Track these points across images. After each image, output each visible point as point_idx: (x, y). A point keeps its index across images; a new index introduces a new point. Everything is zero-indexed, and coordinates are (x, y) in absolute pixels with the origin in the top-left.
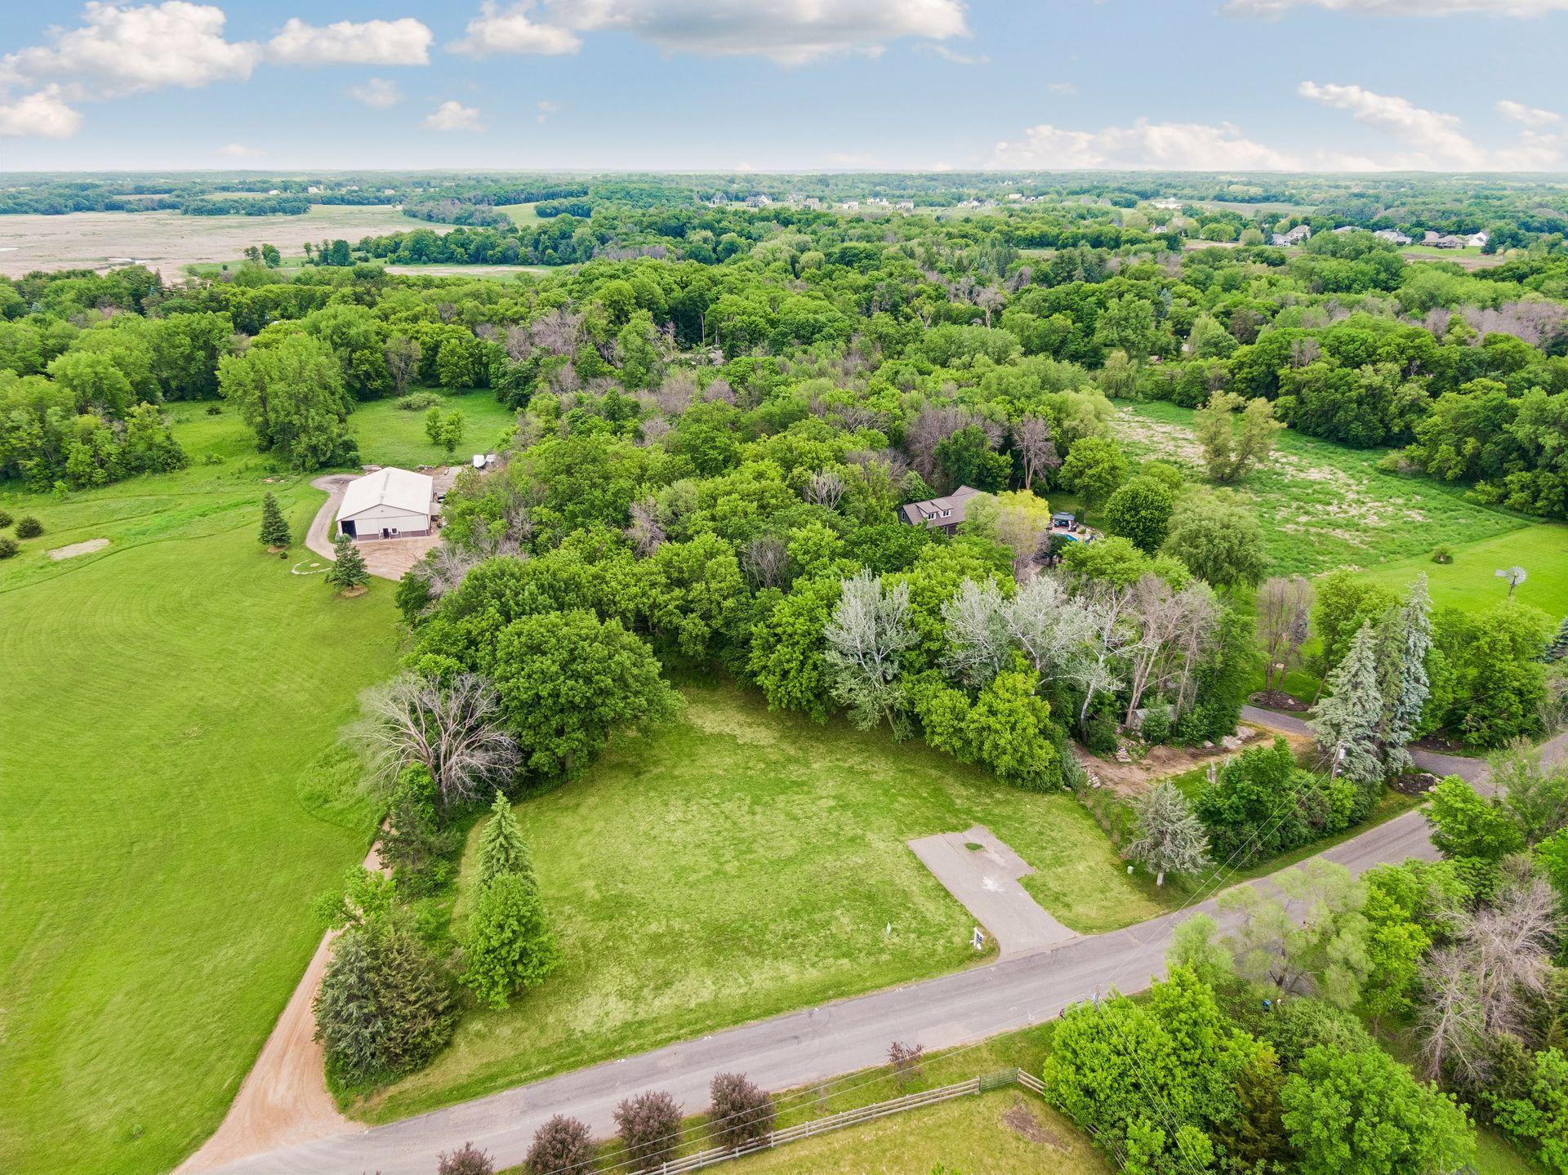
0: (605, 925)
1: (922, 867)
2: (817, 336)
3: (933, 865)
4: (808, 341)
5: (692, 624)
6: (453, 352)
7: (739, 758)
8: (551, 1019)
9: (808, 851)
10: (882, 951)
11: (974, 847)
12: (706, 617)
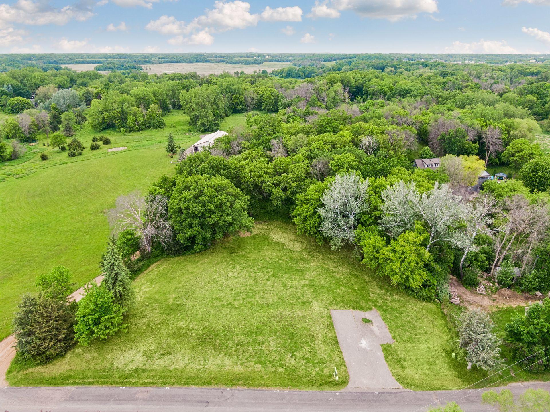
0: (164, 317)
1: (331, 325)
2: (408, 95)
3: (338, 326)
4: (404, 96)
5: (276, 192)
6: (267, 97)
7: (279, 255)
8: (109, 356)
10: (282, 365)
11: (367, 321)
12: (284, 189)
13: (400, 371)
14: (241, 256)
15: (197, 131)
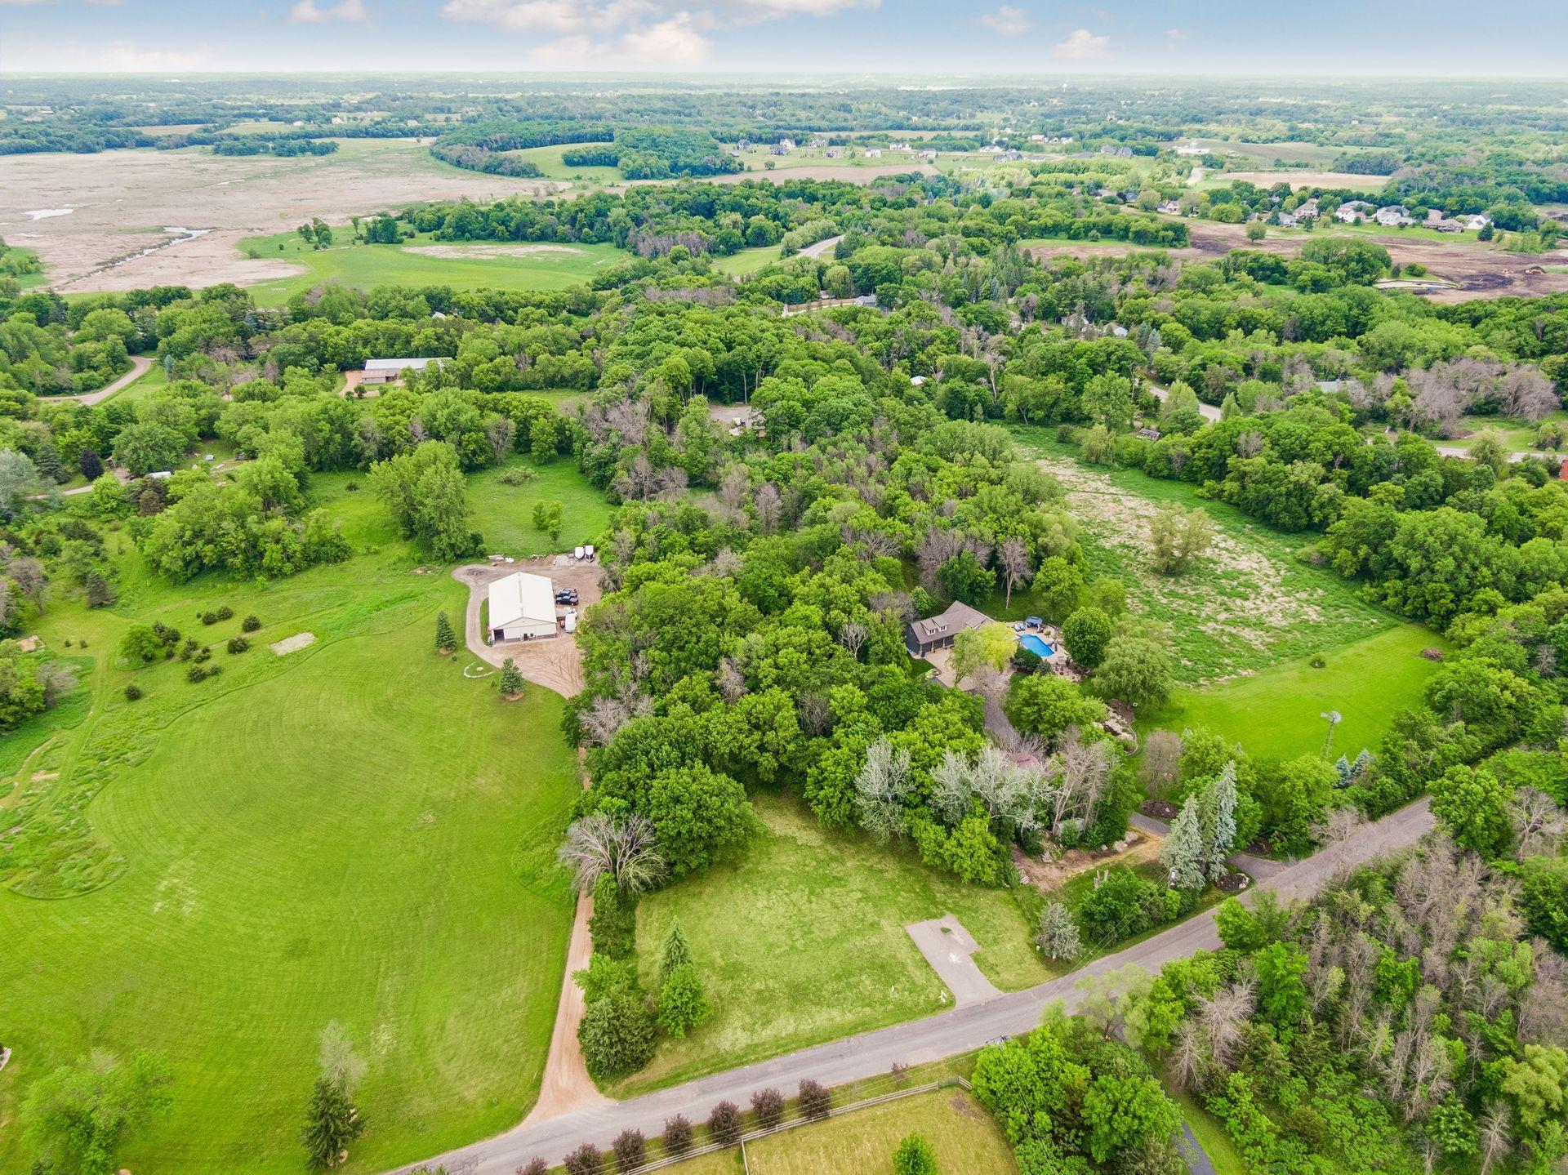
0: (729, 983)
1: (913, 946)
3: (920, 945)
4: (837, 430)
5: (767, 761)
6: (543, 431)
7: (799, 857)
8: (706, 1042)
9: (846, 933)
10: (888, 1003)
11: (946, 931)
13: (994, 977)
14: (750, 872)
15: (437, 559)
